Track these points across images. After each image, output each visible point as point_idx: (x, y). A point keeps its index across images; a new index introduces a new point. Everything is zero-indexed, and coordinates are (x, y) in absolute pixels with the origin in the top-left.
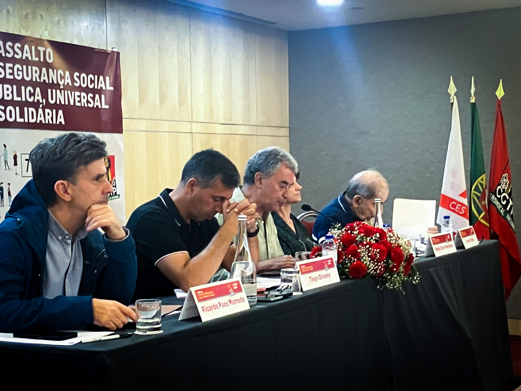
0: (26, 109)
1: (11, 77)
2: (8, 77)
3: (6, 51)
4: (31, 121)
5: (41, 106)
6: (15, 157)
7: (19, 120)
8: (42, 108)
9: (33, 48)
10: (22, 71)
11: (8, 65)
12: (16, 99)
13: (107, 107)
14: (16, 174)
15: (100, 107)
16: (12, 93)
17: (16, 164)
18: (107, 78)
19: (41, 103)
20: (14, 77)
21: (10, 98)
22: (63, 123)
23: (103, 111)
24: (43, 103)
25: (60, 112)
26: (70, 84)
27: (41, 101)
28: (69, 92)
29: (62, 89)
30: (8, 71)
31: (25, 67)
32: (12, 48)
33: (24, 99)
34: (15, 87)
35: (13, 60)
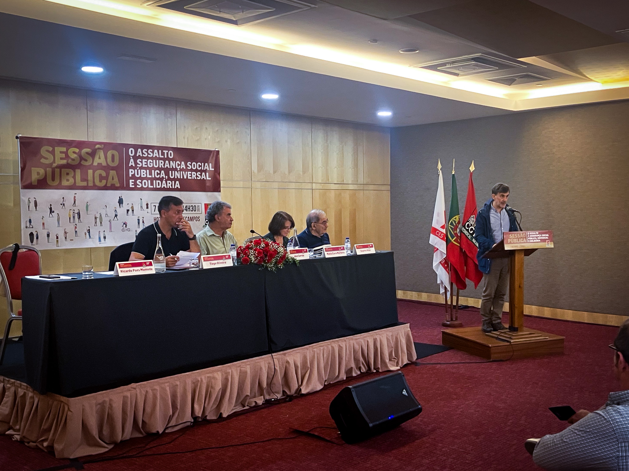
0: (154, 181)
1: (146, 166)
2: (144, 166)
3: (143, 153)
4: (158, 187)
5: (164, 179)
6: (147, 205)
7: (150, 186)
8: (165, 180)
9: (160, 151)
10: (153, 163)
11: (144, 160)
12: (148, 176)
13: (210, 179)
14: (148, 212)
15: (205, 179)
16: (146, 173)
17: (147, 208)
18: (210, 164)
19: (165, 178)
20: (148, 166)
21: (145, 176)
22: (179, 187)
23: (207, 181)
24: (166, 178)
25: (177, 182)
26: (185, 168)
27: (164, 177)
28: (184, 172)
29: (179, 171)
30: (144, 163)
31: (154, 161)
32: (147, 152)
33: (153, 176)
34: (148, 171)
35: (147, 158)
